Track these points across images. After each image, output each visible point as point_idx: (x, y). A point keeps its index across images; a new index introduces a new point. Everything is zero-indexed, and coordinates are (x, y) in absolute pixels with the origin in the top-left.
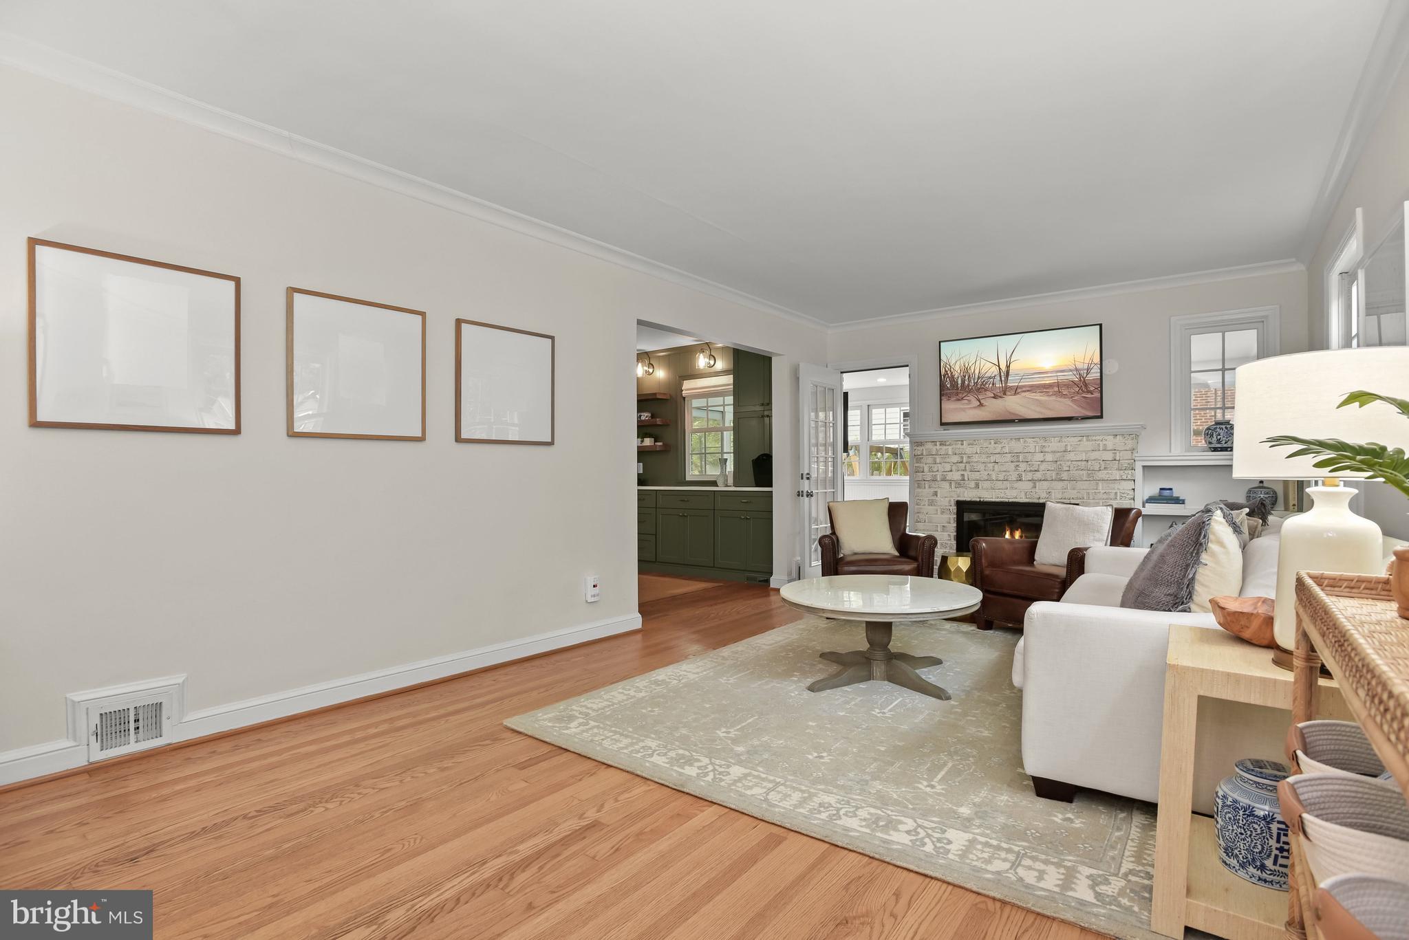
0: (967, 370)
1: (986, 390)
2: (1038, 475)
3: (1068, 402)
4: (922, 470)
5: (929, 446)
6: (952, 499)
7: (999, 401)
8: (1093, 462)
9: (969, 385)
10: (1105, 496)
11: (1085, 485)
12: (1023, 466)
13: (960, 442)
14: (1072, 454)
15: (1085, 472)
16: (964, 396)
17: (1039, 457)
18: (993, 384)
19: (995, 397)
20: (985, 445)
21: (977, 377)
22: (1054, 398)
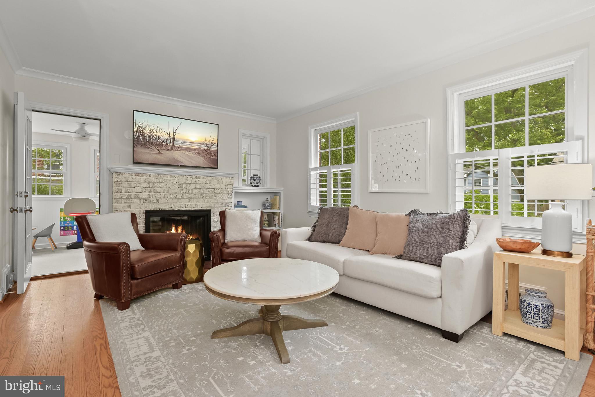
0: (152, 133)
1: (162, 146)
2: (192, 195)
3: (202, 158)
4: (121, 191)
5: (127, 176)
6: (141, 210)
7: (169, 153)
8: (217, 189)
9: (153, 141)
10: (221, 206)
11: (213, 200)
12: (184, 191)
13: (149, 175)
14: (208, 185)
15: (213, 194)
16: (150, 146)
17: (193, 186)
18: (166, 143)
19: (167, 150)
20: (165, 177)
21: (157, 138)
22: (196, 155)
